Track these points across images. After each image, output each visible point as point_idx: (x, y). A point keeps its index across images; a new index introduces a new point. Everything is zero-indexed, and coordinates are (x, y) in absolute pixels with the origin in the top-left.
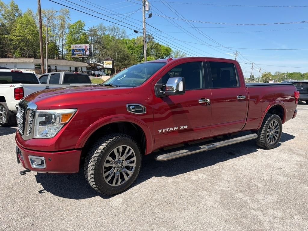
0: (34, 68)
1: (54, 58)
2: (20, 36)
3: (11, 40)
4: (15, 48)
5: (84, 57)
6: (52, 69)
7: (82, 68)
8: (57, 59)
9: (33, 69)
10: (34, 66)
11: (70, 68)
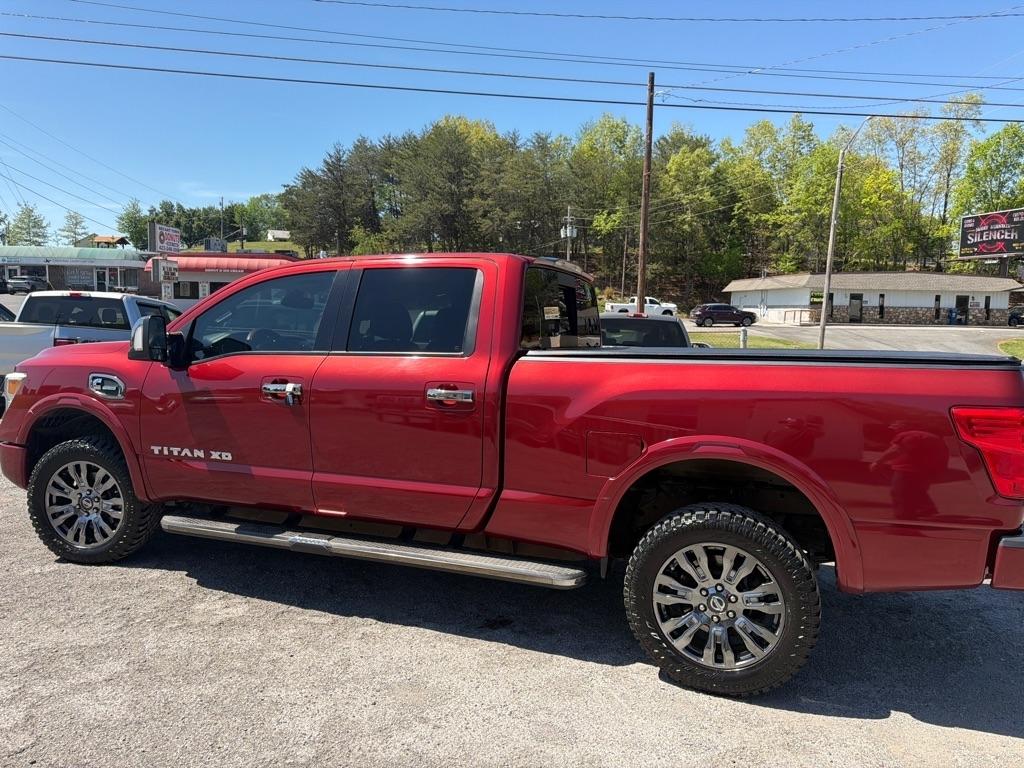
0: (808, 303)
1: (903, 269)
2: (799, 211)
3: (777, 226)
4: (784, 248)
5: (1005, 256)
6: (869, 304)
7: (988, 299)
8: (917, 272)
9: (804, 307)
10: (809, 297)
11: (938, 298)
